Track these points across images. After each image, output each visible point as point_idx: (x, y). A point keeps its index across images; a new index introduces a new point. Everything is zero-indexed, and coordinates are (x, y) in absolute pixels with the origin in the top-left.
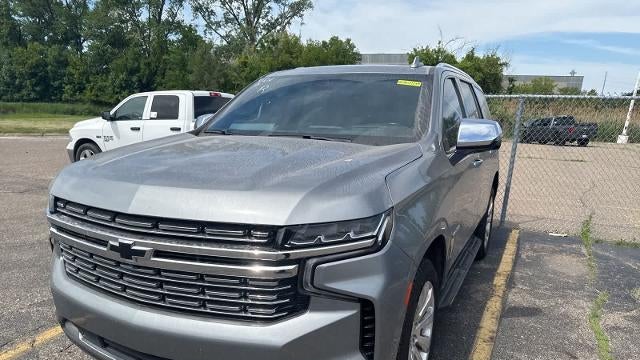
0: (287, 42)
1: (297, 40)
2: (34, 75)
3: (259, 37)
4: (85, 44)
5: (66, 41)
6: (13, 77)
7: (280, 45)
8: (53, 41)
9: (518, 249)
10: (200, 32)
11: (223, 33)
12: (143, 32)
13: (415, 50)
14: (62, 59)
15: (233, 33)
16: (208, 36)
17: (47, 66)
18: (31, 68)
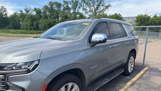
0: (104, 15)
1: (106, 15)
2: (49, 25)
3: (97, 15)
4: (60, 18)
5: (56, 18)
6: (45, 25)
7: (102, 16)
8: (53, 18)
9: (144, 73)
10: (84, 14)
11: (89, 14)
12: (71, 15)
13: (138, 15)
14: (55, 21)
15: (91, 14)
16: (85, 15)
17: (51, 23)
18: (48, 24)
